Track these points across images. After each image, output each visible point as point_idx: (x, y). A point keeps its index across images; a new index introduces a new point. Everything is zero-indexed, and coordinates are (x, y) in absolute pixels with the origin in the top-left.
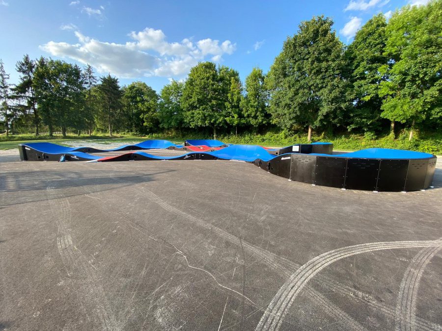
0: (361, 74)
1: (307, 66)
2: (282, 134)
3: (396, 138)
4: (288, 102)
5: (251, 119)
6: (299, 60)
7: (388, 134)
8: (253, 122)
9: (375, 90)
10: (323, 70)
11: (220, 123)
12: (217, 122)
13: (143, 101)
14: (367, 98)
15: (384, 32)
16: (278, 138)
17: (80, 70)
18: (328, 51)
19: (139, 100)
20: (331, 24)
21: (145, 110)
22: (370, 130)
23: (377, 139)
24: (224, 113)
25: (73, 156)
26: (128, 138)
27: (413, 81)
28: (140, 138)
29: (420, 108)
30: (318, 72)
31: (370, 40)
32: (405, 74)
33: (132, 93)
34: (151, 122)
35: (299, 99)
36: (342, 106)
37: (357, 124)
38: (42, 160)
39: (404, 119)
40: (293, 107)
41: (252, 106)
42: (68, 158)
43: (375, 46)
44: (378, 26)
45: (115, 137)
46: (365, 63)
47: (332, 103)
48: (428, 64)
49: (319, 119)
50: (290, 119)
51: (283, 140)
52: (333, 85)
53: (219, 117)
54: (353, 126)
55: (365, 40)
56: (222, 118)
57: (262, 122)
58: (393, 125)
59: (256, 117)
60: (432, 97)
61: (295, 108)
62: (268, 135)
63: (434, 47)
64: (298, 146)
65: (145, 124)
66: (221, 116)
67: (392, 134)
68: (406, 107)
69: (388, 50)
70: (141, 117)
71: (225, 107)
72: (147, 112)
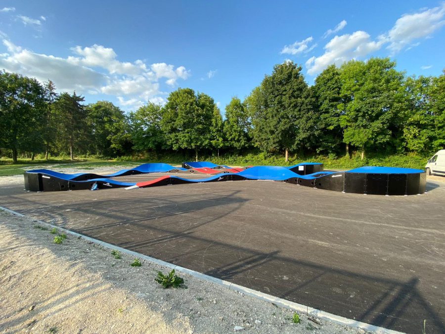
0: (326, 109)
1: (286, 100)
2: (261, 155)
3: (350, 158)
4: (272, 128)
5: (233, 142)
6: (277, 95)
7: (345, 155)
8: (236, 145)
9: (337, 121)
10: (299, 104)
11: (206, 145)
12: (203, 145)
13: (110, 122)
14: (331, 128)
15: (338, 78)
16: (259, 159)
17: (40, 85)
18: (300, 90)
19: (106, 120)
20: (300, 69)
21: (113, 131)
22: (333, 152)
23: (337, 159)
24: (208, 136)
25: (106, 183)
26: (93, 161)
27: (363, 116)
28: (106, 161)
29: (371, 136)
30: (295, 106)
31: (329, 84)
32: (358, 111)
33: (97, 112)
34: (120, 144)
35: (282, 127)
36: (315, 133)
37: (323, 147)
38: (66, 189)
39: (361, 144)
40: (277, 132)
41: (235, 131)
42: (101, 186)
43: (333, 89)
44: (334, 74)
45: (78, 161)
46: (327, 101)
47: (308, 130)
48: (374, 105)
49: (296, 143)
50: (274, 143)
51: (264, 161)
52: (308, 117)
53: (204, 140)
54: (321, 149)
55: (325, 84)
56: (207, 141)
57: (244, 145)
58: (347, 148)
59: (238, 141)
60: (378, 128)
61: (278, 134)
62: (249, 156)
63: (377, 93)
64: (303, 167)
65: (113, 146)
66: (206, 139)
67: (347, 155)
68: (361, 135)
69: (343, 92)
70: (108, 138)
71: (210, 131)
72: (115, 134)
